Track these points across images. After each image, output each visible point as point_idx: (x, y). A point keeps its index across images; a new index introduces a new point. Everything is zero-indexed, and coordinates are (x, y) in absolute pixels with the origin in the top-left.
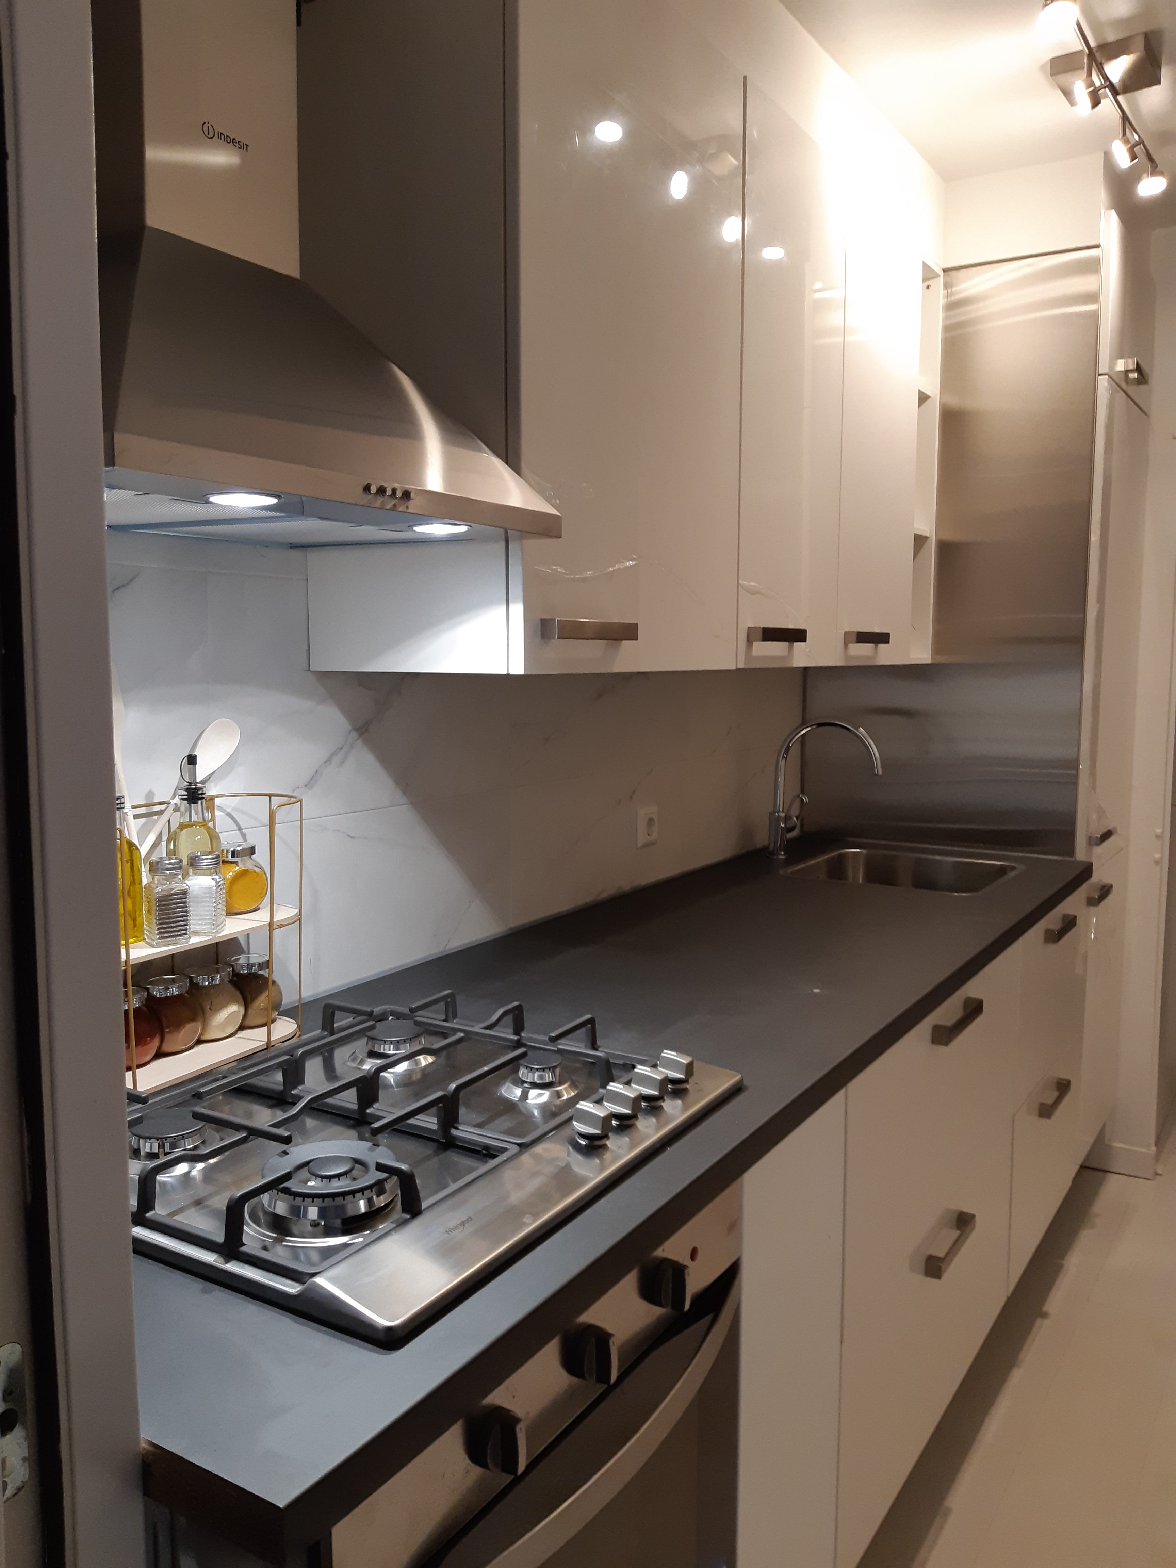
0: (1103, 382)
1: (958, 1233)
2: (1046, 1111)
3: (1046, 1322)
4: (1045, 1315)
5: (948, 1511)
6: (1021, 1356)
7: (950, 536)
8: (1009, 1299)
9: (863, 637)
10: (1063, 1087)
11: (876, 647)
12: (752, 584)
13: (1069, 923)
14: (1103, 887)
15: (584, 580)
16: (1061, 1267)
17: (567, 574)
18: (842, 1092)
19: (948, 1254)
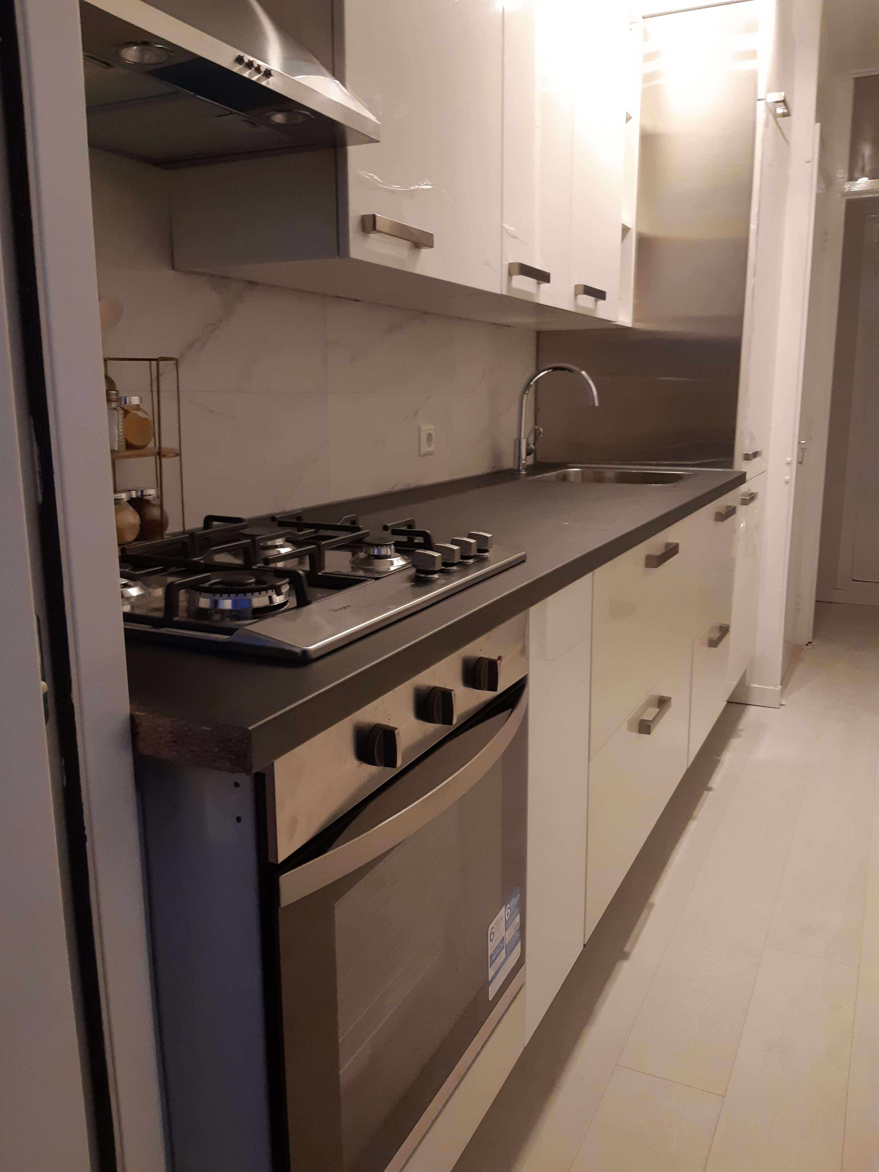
0: (761, 107)
1: (658, 710)
2: (713, 643)
3: (711, 793)
4: (710, 789)
5: (652, 905)
6: (695, 813)
7: (647, 230)
8: (688, 770)
9: (589, 291)
10: (724, 630)
11: (596, 301)
12: (512, 228)
13: (731, 512)
14: (752, 494)
15: (393, 192)
16: (718, 761)
17: (381, 184)
18: (590, 575)
19: (654, 719)
